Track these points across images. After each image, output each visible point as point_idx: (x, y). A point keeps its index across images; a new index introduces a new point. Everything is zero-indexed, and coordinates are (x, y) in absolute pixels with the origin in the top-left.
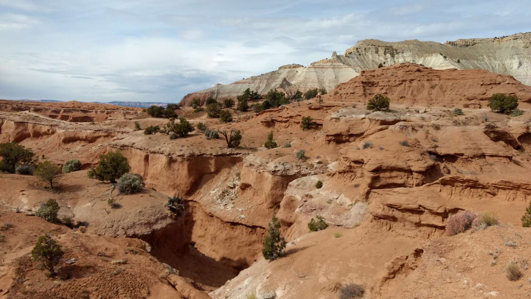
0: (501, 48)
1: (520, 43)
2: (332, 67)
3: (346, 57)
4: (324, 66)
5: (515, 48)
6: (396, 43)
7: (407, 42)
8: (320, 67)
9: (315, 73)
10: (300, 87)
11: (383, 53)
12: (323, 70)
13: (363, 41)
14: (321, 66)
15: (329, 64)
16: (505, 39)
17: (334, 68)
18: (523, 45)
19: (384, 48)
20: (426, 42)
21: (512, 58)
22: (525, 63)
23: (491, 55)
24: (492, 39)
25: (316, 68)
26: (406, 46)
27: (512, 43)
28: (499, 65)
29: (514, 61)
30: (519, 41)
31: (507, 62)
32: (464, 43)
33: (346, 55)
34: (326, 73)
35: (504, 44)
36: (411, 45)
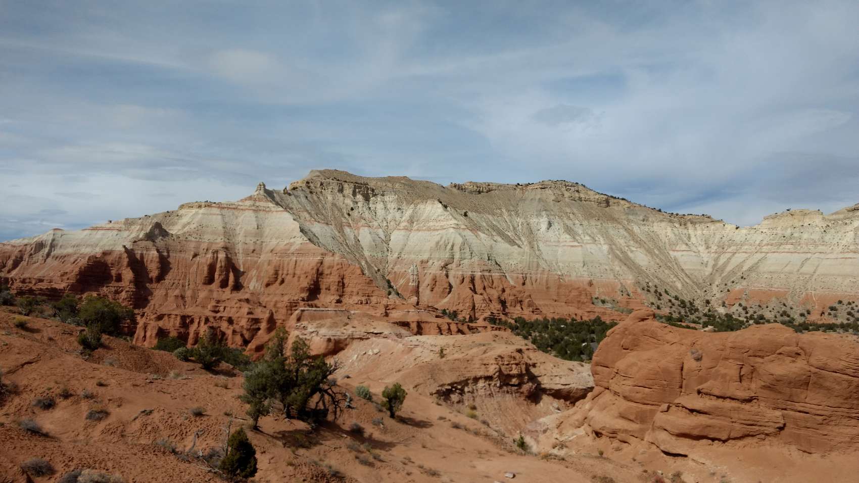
0: (525, 200)
1: (549, 194)
2: (253, 208)
3: (285, 193)
4: (239, 205)
5: (543, 201)
6: (373, 179)
7: (390, 179)
8: (231, 207)
9: (220, 217)
10: (189, 241)
11: (351, 192)
12: (236, 213)
13: (320, 172)
14: (234, 206)
15: (248, 203)
16: (529, 188)
17: (257, 210)
18: (553, 198)
19: (352, 185)
20: (421, 182)
21: (539, 215)
22: (556, 224)
23: (512, 208)
24: (513, 185)
25: (223, 208)
26: (389, 185)
27: (539, 194)
28: (522, 224)
29: (541, 220)
30: (548, 192)
31: (533, 220)
32: (475, 188)
33: (284, 190)
34: (240, 219)
35: (529, 194)
36: (397, 185)
